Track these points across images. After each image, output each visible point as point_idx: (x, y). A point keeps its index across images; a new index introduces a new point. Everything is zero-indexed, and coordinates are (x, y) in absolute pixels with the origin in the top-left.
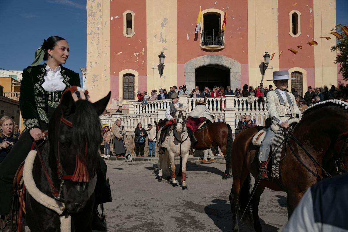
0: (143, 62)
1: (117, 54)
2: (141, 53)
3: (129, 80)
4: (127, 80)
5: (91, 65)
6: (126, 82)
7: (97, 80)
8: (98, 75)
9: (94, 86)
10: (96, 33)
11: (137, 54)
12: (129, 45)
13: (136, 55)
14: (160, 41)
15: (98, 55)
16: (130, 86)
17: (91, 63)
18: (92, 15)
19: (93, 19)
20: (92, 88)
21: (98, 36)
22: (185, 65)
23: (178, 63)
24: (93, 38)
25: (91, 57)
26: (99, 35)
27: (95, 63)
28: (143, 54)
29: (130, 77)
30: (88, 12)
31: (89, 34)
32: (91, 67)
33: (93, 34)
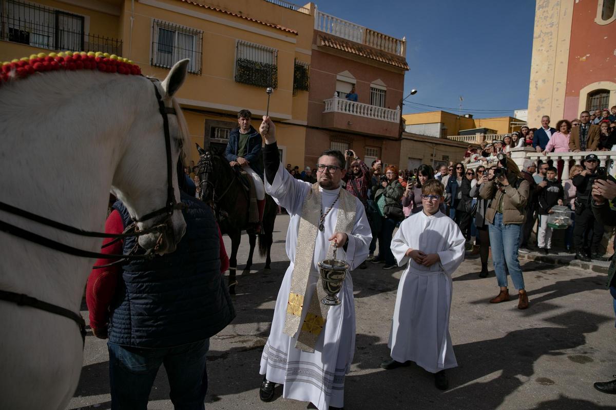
1: (581, 59)
3: (600, 102)
5: (537, 84)
6: (595, 105)
7: (543, 107)
8: (545, 100)
10: (548, 33)
12: (605, 38)
15: (548, 68)
17: (536, 82)
18: (544, 5)
19: (544, 12)
20: (535, 120)
21: (550, 37)
24: (542, 42)
25: (537, 72)
26: (551, 35)
27: (543, 80)
29: (604, 95)
30: (539, 3)
31: (537, 38)
32: (536, 87)
33: (542, 35)
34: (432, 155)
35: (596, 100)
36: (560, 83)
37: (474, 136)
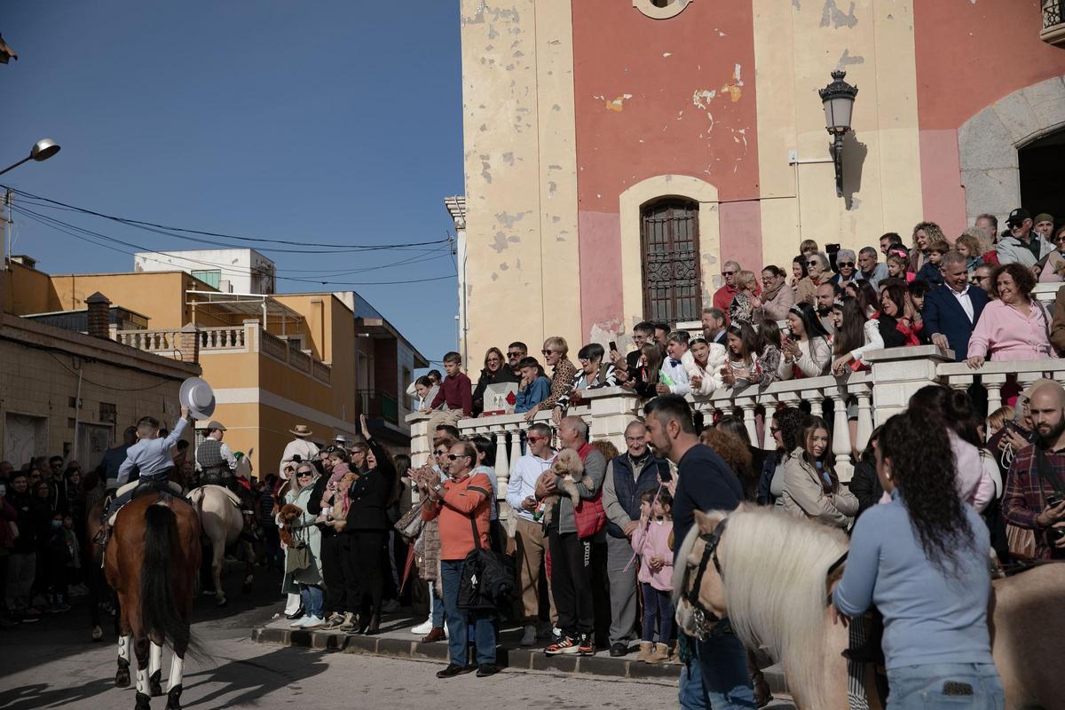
0: (740, 136)
1: (609, 105)
2: (725, 89)
3: (671, 231)
4: (659, 232)
5: (487, 166)
6: (658, 239)
7: (515, 239)
8: (520, 216)
9: (504, 267)
10: (506, 13)
11: (709, 95)
12: (666, 55)
13: (704, 100)
14: (824, 22)
15: (519, 118)
16: (677, 257)
17: (483, 157)
20: (495, 277)
21: (513, 26)
22: (963, 131)
23: (923, 125)
24: (491, 36)
25: (483, 128)
26: (516, 20)
27: (505, 156)
28: (736, 93)
29: (679, 213)
31: (470, 21)
32: (487, 176)
33: (488, 17)
34: (73, 403)
35: (658, 226)
36: (558, 167)
37: (237, 329)
